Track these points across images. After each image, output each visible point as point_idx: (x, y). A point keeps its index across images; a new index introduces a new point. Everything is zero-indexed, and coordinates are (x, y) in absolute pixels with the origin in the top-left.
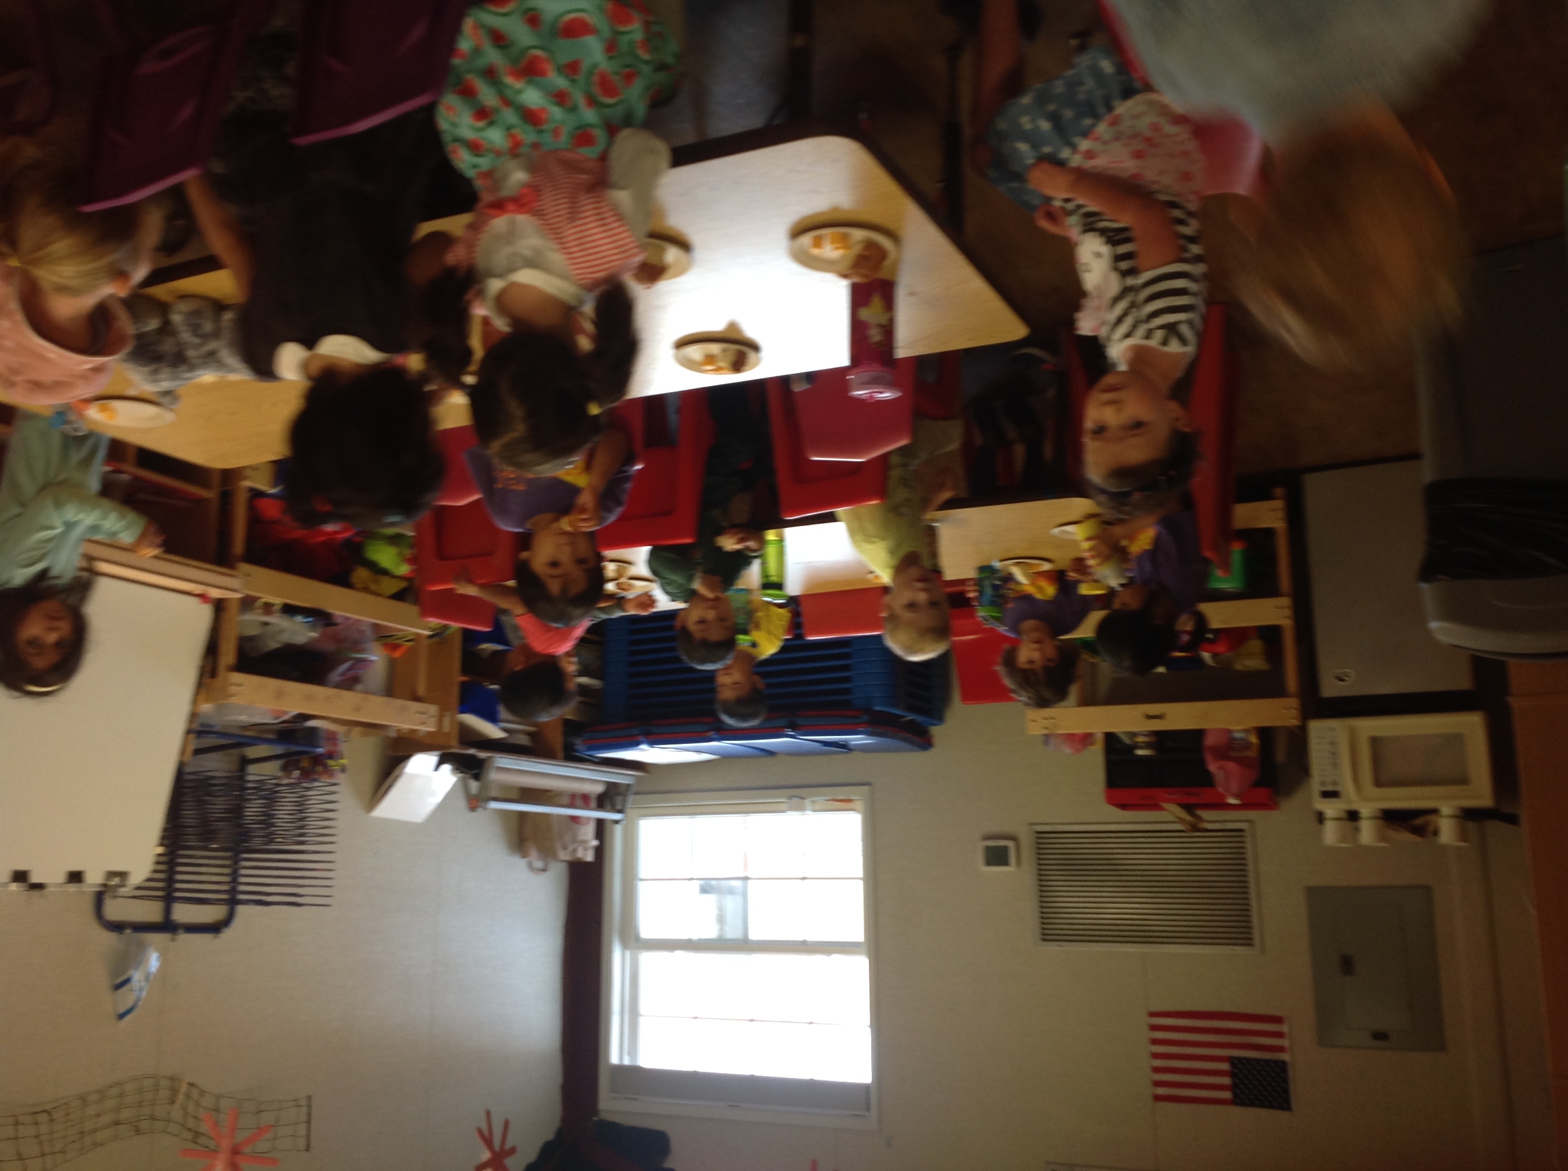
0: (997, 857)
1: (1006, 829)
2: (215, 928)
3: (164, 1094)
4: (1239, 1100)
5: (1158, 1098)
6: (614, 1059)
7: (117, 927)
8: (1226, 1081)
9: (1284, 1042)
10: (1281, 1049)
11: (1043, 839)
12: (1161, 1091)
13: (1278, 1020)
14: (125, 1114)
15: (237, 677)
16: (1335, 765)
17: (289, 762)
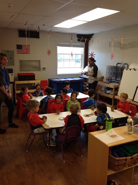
0: (44, 68)
1: (43, 71)
2: (118, 63)
3: (123, 48)
4: (21, 45)
5: (29, 45)
6: (83, 48)
7: (126, 64)
8: (23, 47)
9: (17, 51)
10: (17, 50)
11: (40, 70)
12: (29, 46)
13: (17, 53)
14: (126, 46)
15: (113, 88)
16: (11, 77)
17: (111, 79)
